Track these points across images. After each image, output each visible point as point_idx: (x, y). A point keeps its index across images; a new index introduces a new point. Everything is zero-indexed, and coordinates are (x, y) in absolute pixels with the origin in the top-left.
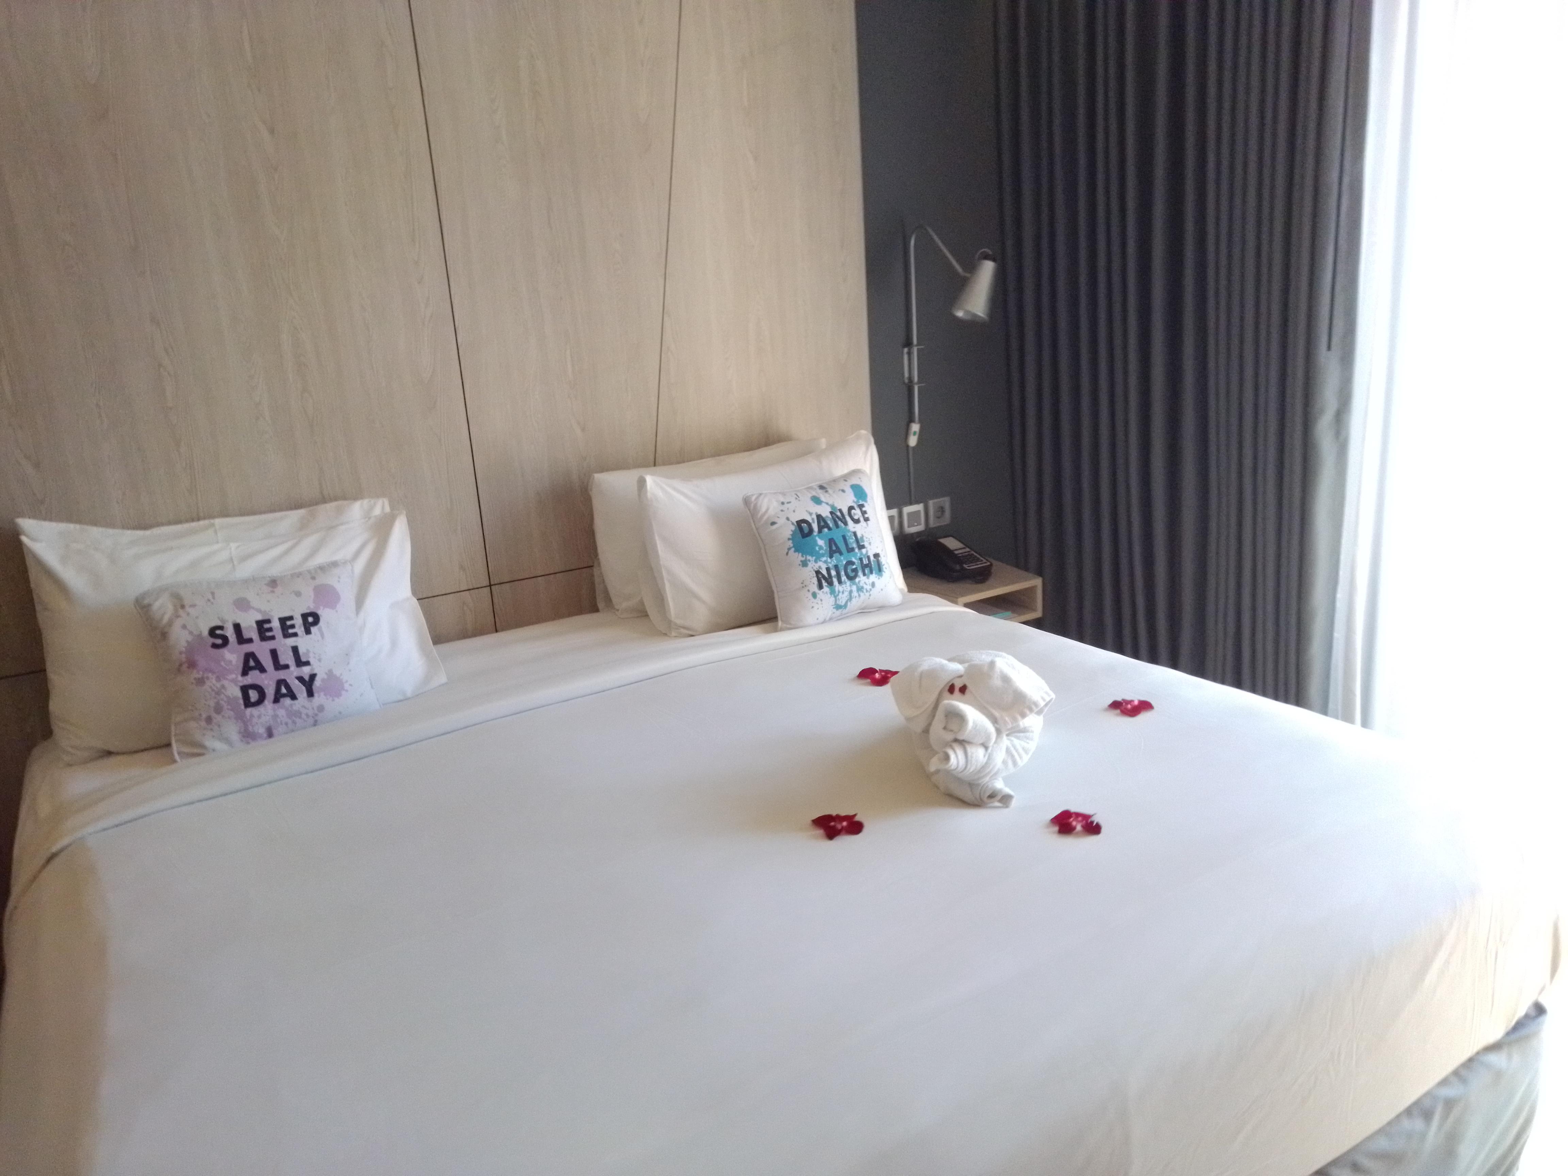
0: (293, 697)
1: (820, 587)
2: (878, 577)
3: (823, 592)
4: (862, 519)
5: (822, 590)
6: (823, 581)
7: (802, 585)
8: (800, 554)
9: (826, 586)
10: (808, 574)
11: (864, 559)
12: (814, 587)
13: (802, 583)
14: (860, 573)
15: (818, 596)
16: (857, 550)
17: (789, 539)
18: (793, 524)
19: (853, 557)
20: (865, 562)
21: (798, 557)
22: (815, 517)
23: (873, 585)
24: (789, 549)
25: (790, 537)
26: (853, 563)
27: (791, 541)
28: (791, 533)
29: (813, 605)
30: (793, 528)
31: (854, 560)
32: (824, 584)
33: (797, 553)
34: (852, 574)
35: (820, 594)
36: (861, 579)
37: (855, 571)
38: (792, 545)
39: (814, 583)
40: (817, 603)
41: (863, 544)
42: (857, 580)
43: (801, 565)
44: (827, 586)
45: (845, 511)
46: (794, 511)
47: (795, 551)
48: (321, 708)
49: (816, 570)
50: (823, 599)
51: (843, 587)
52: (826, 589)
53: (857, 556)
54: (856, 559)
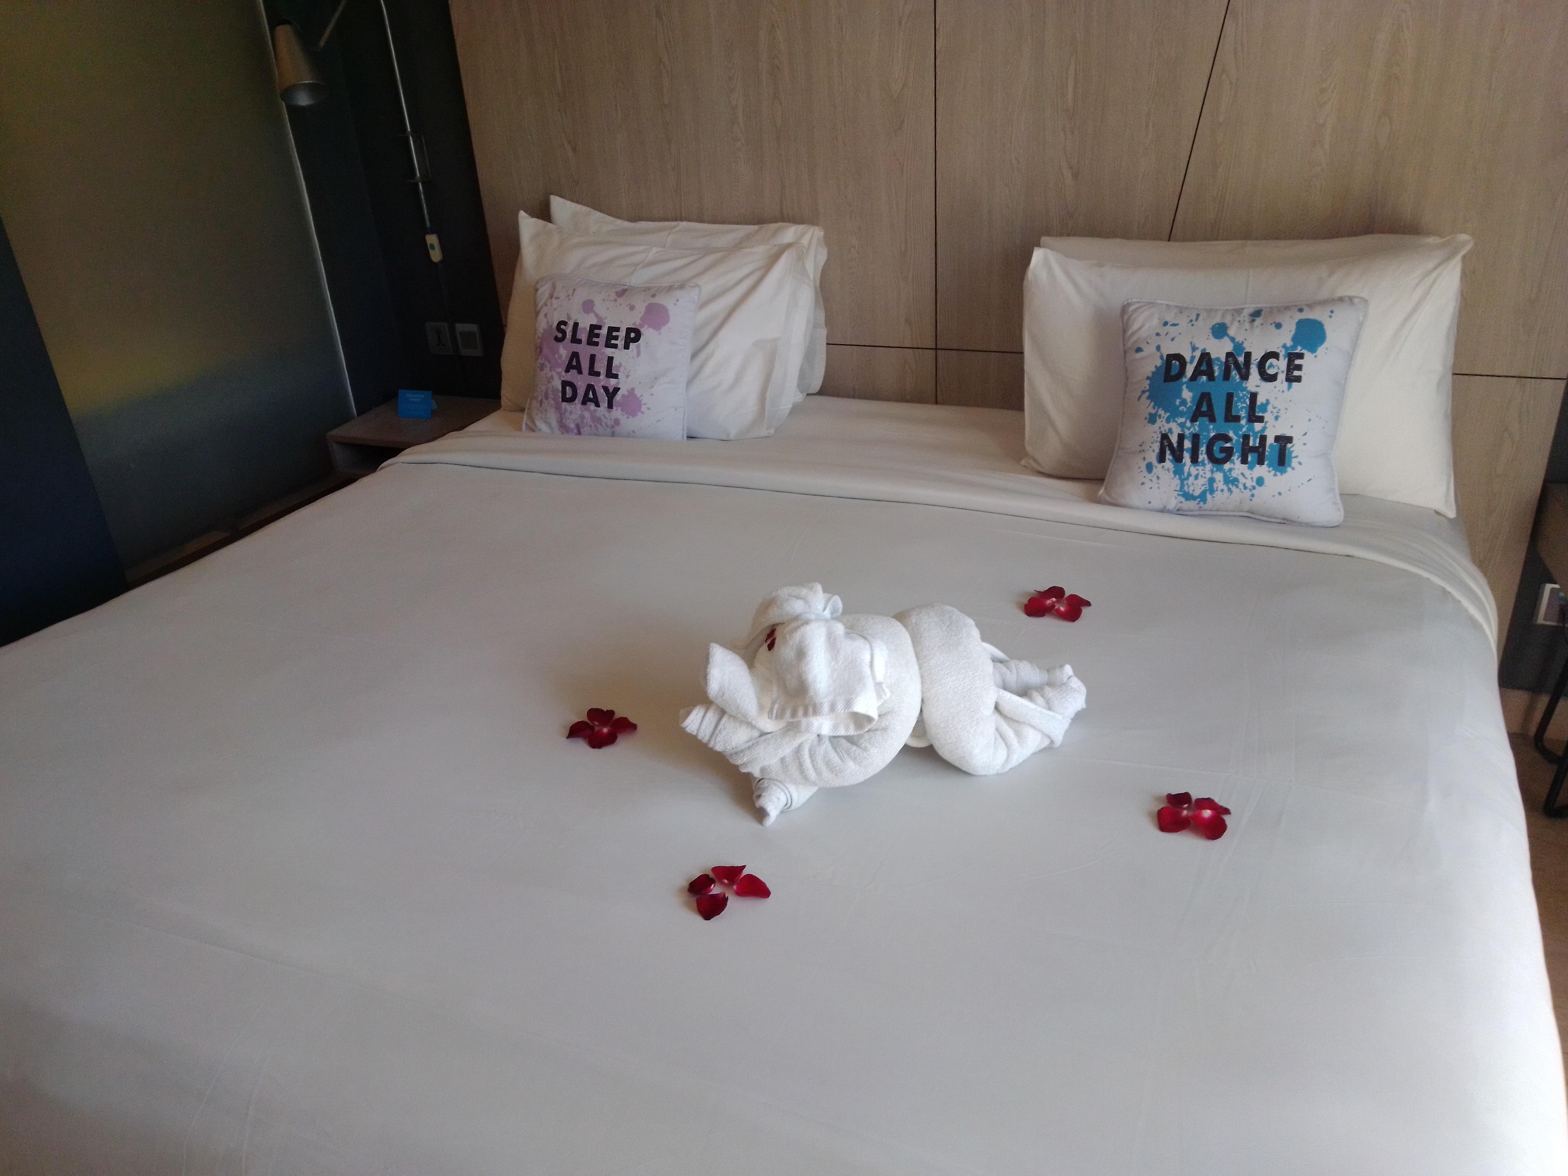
0: (597, 405)
1: (1161, 459)
2: (1273, 472)
3: (1163, 467)
4: (1282, 377)
5: (1163, 464)
6: (1168, 452)
7: (1140, 448)
8: (1152, 404)
9: (1169, 459)
10: (1151, 435)
11: (1251, 438)
12: (1153, 457)
13: (1141, 445)
14: (1236, 458)
15: (1155, 470)
16: (1243, 422)
17: (1148, 378)
18: (1162, 357)
19: (1232, 429)
20: (1253, 442)
21: (1146, 407)
22: (1198, 354)
23: (1260, 481)
24: (1143, 392)
25: (1150, 375)
26: (1228, 439)
27: (1148, 382)
28: (1154, 369)
29: (1144, 480)
30: (1159, 363)
31: (1231, 434)
32: (1168, 456)
33: (1149, 401)
34: (1220, 456)
35: (1158, 468)
36: (1236, 466)
37: (1229, 453)
38: (1148, 387)
39: (1154, 451)
40: (1151, 480)
41: (1260, 414)
42: (1227, 466)
43: (1147, 420)
44: (1171, 461)
45: (1256, 357)
46: (1173, 339)
47: (1148, 398)
48: (617, 422)
49: (1164, 432)
50: (1160, 476)
51: (1197, 470)
52: (1169, 464)
53: (1241, 430)
54: (1236, 434)
